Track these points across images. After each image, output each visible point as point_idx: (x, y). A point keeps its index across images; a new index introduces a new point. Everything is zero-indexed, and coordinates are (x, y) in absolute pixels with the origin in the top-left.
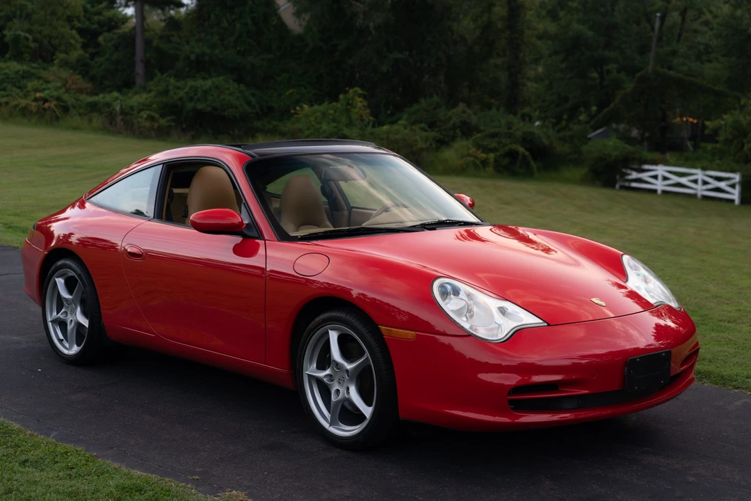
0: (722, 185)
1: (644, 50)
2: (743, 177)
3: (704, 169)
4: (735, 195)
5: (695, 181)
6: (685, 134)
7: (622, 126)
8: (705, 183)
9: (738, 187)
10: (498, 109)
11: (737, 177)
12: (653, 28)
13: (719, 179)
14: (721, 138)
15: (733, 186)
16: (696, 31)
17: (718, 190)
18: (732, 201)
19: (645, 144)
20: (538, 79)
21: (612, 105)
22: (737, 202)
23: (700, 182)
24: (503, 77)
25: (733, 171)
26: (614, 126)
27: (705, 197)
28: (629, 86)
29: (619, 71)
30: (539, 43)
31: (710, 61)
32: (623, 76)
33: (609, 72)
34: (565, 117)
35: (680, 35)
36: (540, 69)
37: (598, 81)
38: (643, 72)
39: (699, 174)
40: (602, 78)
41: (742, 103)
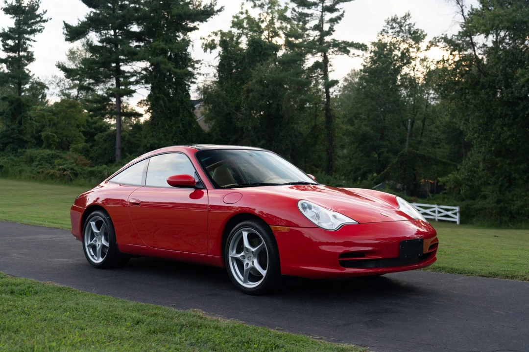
0: (449, 213)
1: (402, 141)
2: (460, 208)
3: (438, 204)
4: (457, 219)
5: (434, 212)
6: (427, 189)
7: (392, 182)
8: (440, 212)
9: (458, 214)
10: (321, 173)
11: (457, 209)
12: (407, 129)
13: (447, 210)
14: (447, 188)
15: (455, 214)
16: (431, 131)
17: (447, 216)
18: (456, 222)
19: (405, 192)
20: (344, 157)
21: (385, 170)
22: (458, 223)
23: (437, 212)
24: (324, 155)
25: (455, 206)
26: (387, 182)
27: (440, 220)
28: (394, 160)
29: (388, 152)
30: (344, 137)
31: (439, 148)
32: (390, 155)
33: (383, 152)
34: (359, 178)
35: (422, 133)
36: (345, 151)
37: (377, 159)
38: (402, 152)
39: (436, 208)
40: (379, 157)
41: (458, 168)
